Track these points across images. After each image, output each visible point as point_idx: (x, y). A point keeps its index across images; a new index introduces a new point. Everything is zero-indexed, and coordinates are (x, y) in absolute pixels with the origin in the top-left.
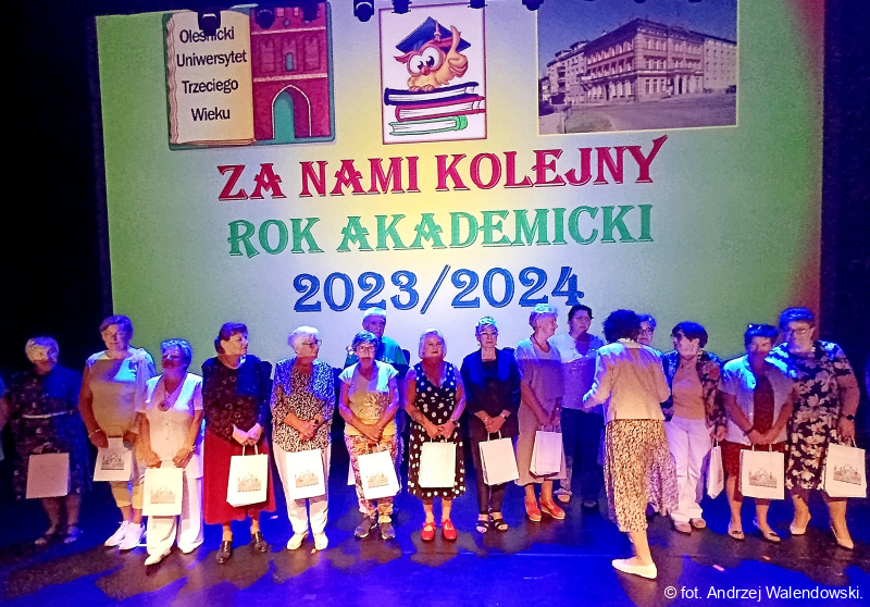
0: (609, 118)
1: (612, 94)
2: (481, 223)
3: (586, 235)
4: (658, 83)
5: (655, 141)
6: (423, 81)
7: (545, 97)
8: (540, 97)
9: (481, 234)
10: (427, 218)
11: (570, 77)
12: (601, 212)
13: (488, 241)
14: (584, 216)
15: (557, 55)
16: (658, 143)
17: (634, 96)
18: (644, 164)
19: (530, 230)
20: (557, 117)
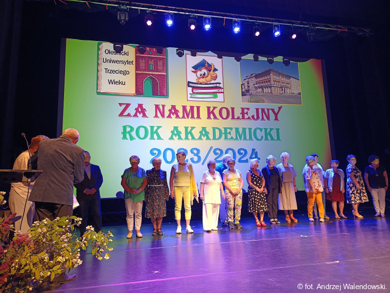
0: (264, 99)
1: (265, 91)
2: (223, 132)
3: (259, 138)
4: (278, 89)
5: (279, 108)
6: (202, 80)
7: (243, 90)
8: (242, 90)
9: (223, 136)
10: (204, 129)
11: (251, 84)
12: (264, 129)
13: (226, 138)
14: (258, 131)
15: (247, 77)
16: (280, 108)
17: (271, 92)
18: (276, 115)
19: (241, 135)
20: (247, 97)
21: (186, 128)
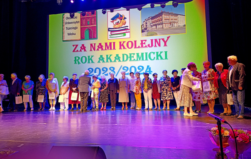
0: (157, 33)
1: (158, 27)
2: (129, 56)
3: (152, 58)
4: (168, 25)
6: (117, 26)
8: (142, 29)
9: (129, 59)
10: (117, 55)
11: (148, 24)
12: (156, 53)
14: (152, 54)
15: (145, 20)
16: (168, 38)
17: (163, 28)
18: (165, 42)
19: (140, 57)
20: (145, 33)
21: (107, 56)
